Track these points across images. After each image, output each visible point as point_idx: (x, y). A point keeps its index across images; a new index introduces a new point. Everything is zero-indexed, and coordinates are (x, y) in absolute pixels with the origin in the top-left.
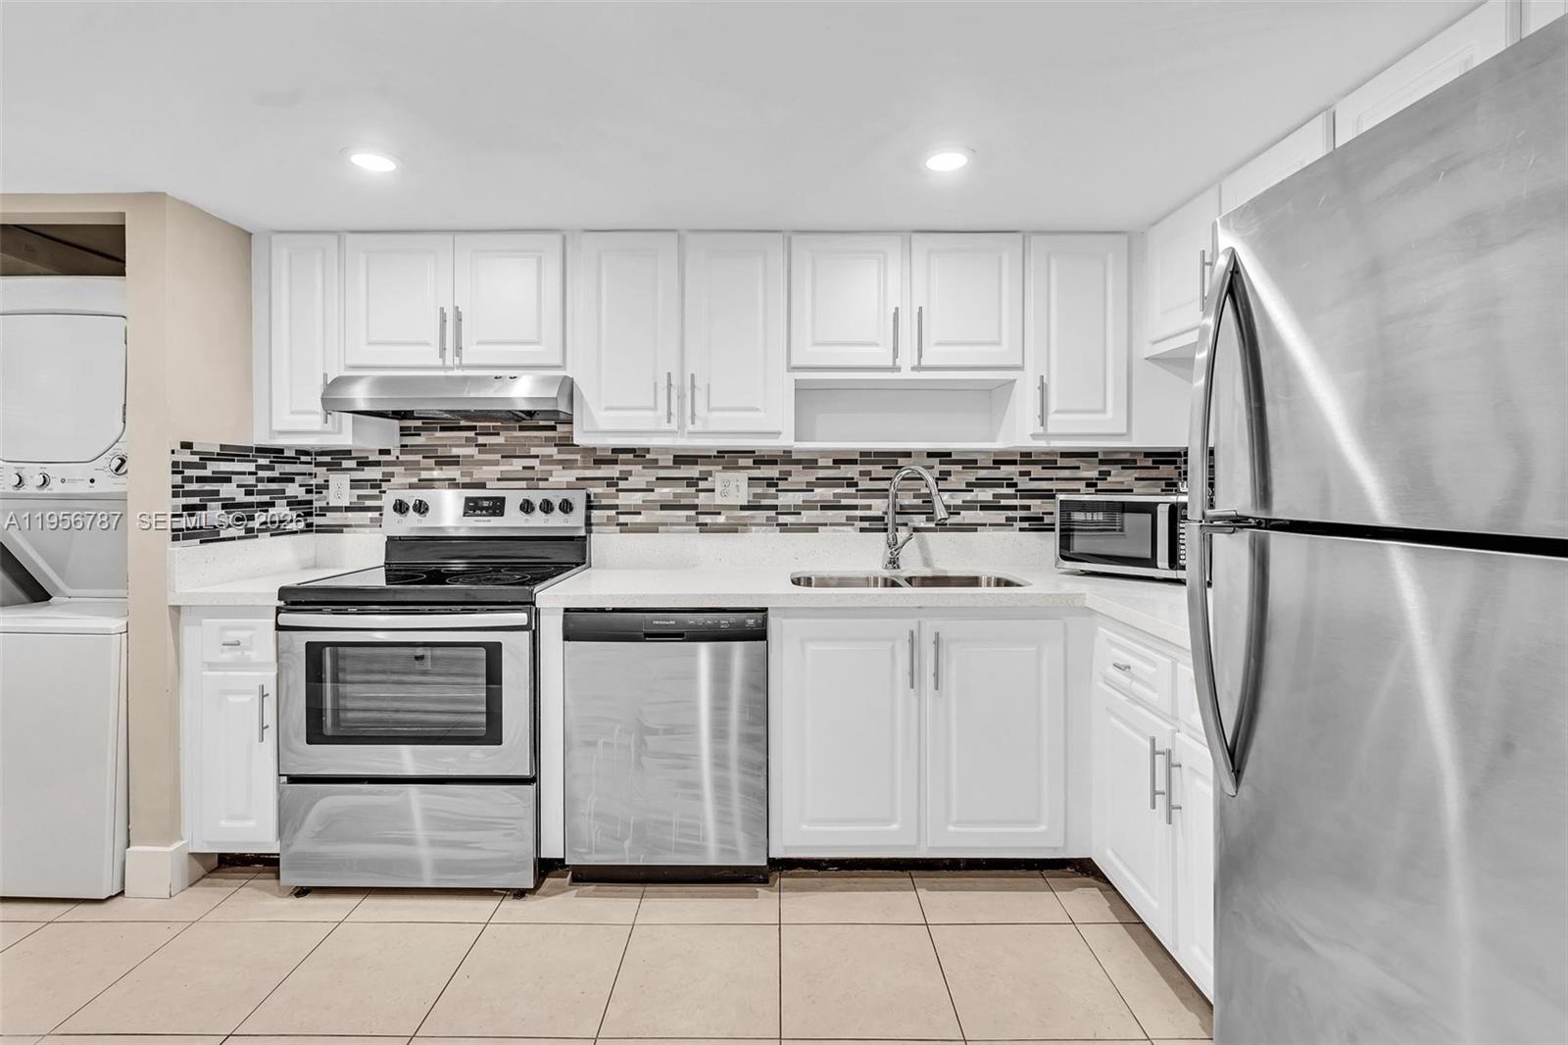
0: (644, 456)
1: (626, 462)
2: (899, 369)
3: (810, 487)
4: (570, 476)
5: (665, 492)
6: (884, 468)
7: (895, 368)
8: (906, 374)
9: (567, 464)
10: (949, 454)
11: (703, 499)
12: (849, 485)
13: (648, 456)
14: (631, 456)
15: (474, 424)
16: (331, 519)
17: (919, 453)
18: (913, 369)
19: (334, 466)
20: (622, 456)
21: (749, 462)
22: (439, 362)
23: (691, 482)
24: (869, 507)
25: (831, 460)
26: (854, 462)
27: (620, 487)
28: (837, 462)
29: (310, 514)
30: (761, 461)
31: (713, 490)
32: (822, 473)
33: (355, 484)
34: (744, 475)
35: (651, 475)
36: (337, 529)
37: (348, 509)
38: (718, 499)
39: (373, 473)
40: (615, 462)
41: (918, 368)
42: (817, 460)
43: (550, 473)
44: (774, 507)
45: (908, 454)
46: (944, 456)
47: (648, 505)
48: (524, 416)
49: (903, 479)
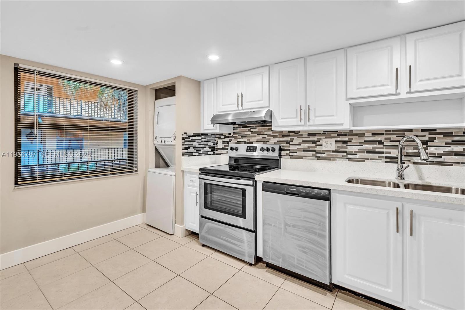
0: (298, 134)
1: (292, 136)
2: (399, 94)
3: (361, 145)
4: (276, 140)
5: (305, 146)
6: (397, 136)
7: (397, 94)
8: (403, 95)
9: (275, 137)
10: (435, 130)
11: (318, 148)
12: (379, 144)
13: (299, 134)
14: (294, 134)
15: (250, 125)
16: (219, 151)
17: (417, 130)
18: (407, 93)
19: (219, 138)
20: (291, 134)
21: (336, 135)
22: (237, 109)
23: (314, 142)
24: (390, 153)
25: (371, 134)
26: (382, 134)
27: (290, 144)
28: (374, 134)
29: (214, 150)
30: (340, 135)
31: (322, 145)
32: (367, 139)
33: (224, 142)
34: (334, 140)
35: (300, 140)
36: (220, 154)
37: (222, 149)
38: (324, 148)
39: (227, 140)
40: (289, 136)
41: (410, 92)
42: (364, 134)
43: (270, 139)
44: (346, 152)
45: (411, 130)
46: (432, 131)
47: (299, 150)
48: (262, 122)
49: (406, 141)
